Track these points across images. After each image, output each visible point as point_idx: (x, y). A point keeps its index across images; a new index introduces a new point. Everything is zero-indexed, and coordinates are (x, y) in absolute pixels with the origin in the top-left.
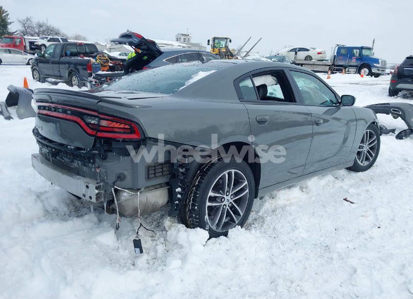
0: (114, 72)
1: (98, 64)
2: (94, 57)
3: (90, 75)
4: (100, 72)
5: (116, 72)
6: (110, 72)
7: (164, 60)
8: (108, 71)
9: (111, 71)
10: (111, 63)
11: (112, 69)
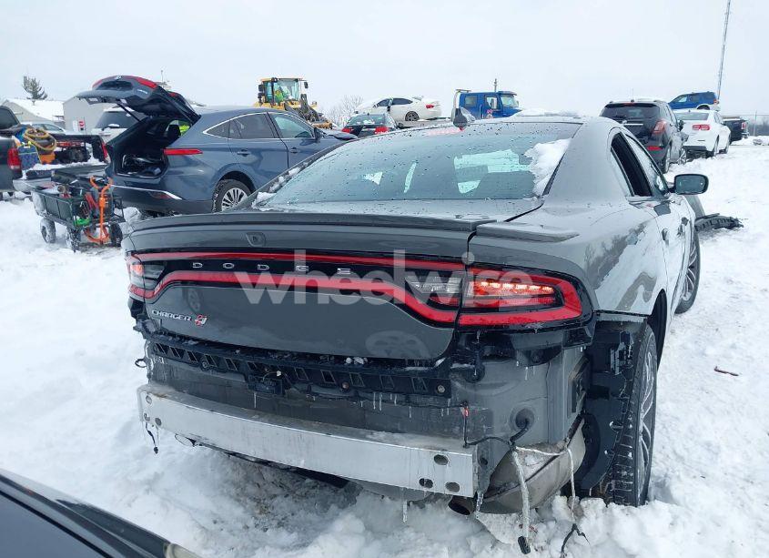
0: (69, 165)
1: (32, 149)
2: (18, 134)
3: (18, 175)
4: (38, 167)
5: (74, 164)
6: (59, 166)
7: (205, 132)
8: (53, 163)
9: (62, 162)
10: (59, 146)
11: (61, 158)
